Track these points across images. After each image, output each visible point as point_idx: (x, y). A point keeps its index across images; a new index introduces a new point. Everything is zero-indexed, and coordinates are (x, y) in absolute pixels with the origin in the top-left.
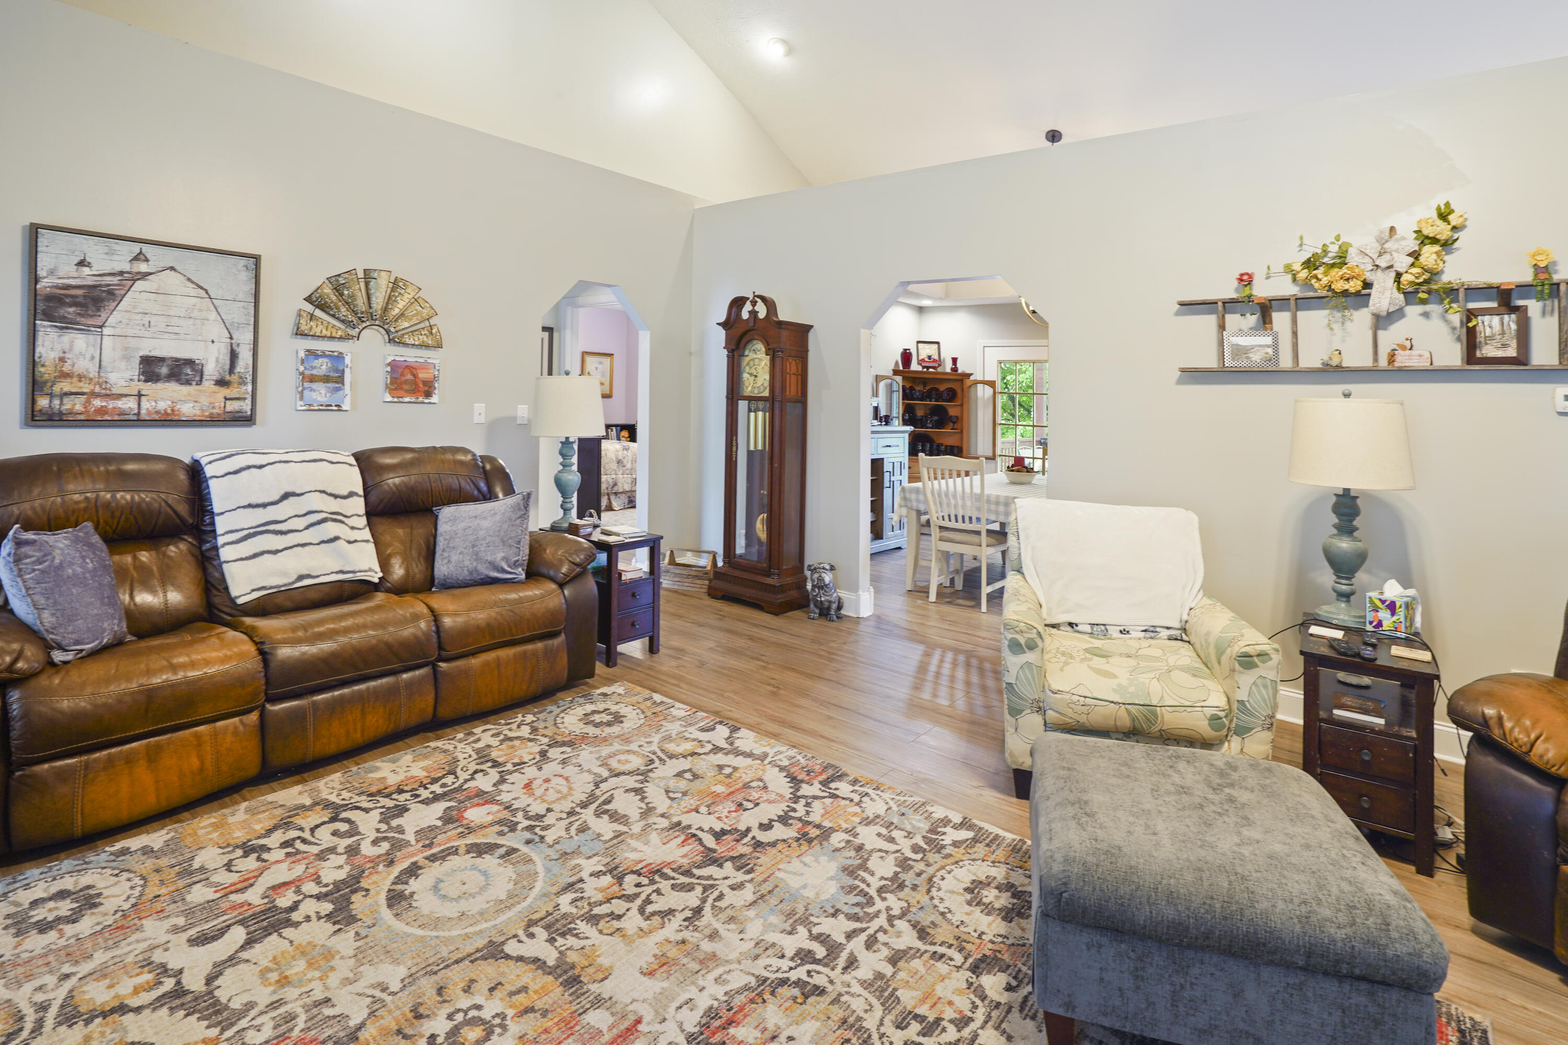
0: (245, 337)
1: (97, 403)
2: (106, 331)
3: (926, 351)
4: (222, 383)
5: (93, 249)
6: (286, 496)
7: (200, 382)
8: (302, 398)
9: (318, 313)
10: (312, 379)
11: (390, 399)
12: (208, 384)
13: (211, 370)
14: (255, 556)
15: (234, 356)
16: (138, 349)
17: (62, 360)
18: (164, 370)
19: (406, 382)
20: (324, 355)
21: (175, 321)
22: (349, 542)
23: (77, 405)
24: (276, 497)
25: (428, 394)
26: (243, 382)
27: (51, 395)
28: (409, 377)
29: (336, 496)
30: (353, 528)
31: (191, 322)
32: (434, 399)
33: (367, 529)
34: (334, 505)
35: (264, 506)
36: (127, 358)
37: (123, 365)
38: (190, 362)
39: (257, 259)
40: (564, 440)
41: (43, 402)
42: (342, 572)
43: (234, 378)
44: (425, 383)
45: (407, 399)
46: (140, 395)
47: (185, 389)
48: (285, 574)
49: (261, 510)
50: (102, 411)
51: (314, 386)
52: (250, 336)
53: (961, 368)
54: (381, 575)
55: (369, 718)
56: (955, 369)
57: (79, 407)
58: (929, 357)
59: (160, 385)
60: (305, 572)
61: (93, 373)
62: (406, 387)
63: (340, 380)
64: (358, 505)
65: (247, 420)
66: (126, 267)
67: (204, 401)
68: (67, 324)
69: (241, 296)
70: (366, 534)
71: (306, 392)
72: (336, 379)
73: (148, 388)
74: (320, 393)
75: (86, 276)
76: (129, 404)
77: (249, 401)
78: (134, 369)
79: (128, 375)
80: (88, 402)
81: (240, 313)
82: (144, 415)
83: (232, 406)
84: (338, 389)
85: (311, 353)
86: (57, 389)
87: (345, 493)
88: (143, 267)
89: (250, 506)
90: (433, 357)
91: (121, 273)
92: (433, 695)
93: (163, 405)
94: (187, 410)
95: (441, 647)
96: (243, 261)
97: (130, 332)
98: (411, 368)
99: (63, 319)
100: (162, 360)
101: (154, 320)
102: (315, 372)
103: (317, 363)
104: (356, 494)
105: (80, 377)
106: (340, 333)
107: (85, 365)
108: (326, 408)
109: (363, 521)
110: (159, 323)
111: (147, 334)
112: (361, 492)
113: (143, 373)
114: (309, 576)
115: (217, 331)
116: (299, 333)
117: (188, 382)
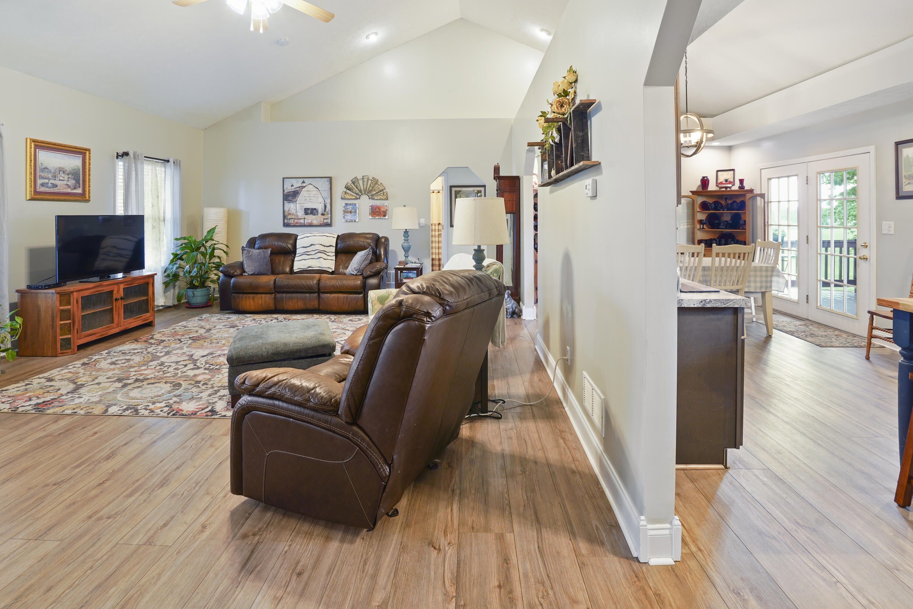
0: (328, 201)
1: (296, 221)
2: (297, 202)
3: (723, 177)
4: (323, 214)
5: (294, 181)
6: (311, 245)
7: (317, 215)
8: (344, 218)
9: (348, 191)
10: (347, 212)
11: (371, 218)
12: (319, 215)
13: (320, 211)
14: (301, 260)
15: (325, 206)
16: (304, 206)
17: (289, 210)
18: (309, 212)
19: (377, 212)
20: (350, 205)
21: (311, 198)
22: (325, 259)
23: (292, 221)
24: (309, 245)
25: (385, 216)
26: (328, 214)
27: (287, 219)
28: (378, 210)
29: (324, 246)
30: (328, 256)
31: (315, 198)
32: (387, 217)
33: (334, 257)
34: (322, 248)
35: (306, 247)
36: (301, 209)
37: (301, 211)
38: (315, 209)
39: (330, 178)
40: (405, 231)
41: (286, 221)
42: (320, 267)
43: (326, 213)
44: (383, 212)
45: (377, 218)
46: (304, 219)
47: (314, 216)
48: (305, 265)
49: (305, 248)
50: (297, 223)
51: (348, 214)
52: (329, 201)
53: (747, 187)
54: (333, 270)
55: (299, 303)
56: (742, 187)
57: (292, 222)
58: (726, 181)
59: (308, 216)
60: (310, 266)
61: (295, 214)
62: (377, 214)
63: (355, 212)
64: (333, 249)
65: (329, 225)
66: (301, 185)
67: (319, 220)
68: (290, 201)
69: (327, 190)
70: (334, 258)
71: (345, 217)
72: (353, 212)
73: (306, 217)
74: (349, 217)
75: (293, 189)
76: (302, 221)
77: (329, 220)
78: (303, 212)
79: (302, 213)
80: (294, 221)
81: (326, 194)
82: (305, 224)
83: (325, 221)
84: (355, 215)
85: (346, 204)
86: (288, 218)
87: (328, 245)
88: (304, 185)
89: (303, 247)
90: (386, 203)
91: (300, 187)
92: (318, 301)
93: (309, 221)
94: (315, 222)
95: (319, 289)
96: (327, 179)
97: (302, 202)
98: (379, 208)
99: (289, 200)
100: (309, 209)
101: (307, 198)
102: (348, 210)
103: (348, 207)
104: (332, 246)
105: (293, 214)
106: (354, 197)
107: (293, 211)
108: (351, 221)
109: (334, 254)
110: (308, 199)
111: (306, 202)
112: (334, 245)
113: (305, 213)
114: (311, 267)
115: (321, 200)
116: (342, 199)
117: (315, 215)
